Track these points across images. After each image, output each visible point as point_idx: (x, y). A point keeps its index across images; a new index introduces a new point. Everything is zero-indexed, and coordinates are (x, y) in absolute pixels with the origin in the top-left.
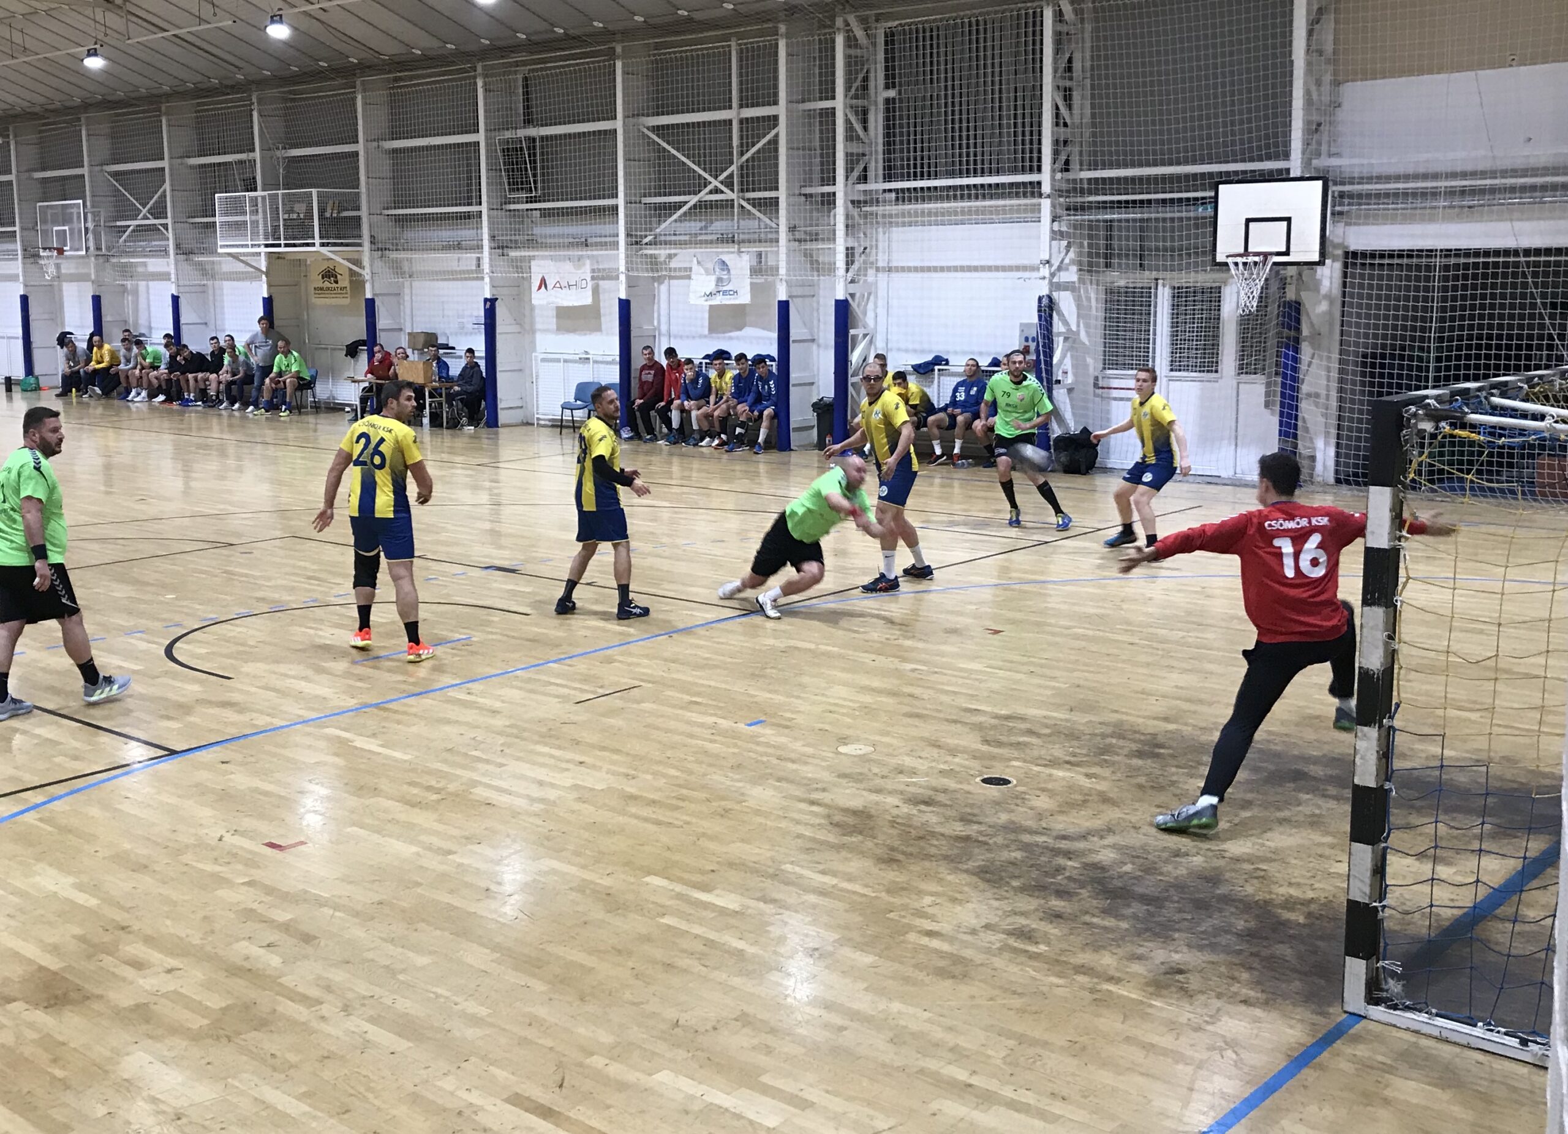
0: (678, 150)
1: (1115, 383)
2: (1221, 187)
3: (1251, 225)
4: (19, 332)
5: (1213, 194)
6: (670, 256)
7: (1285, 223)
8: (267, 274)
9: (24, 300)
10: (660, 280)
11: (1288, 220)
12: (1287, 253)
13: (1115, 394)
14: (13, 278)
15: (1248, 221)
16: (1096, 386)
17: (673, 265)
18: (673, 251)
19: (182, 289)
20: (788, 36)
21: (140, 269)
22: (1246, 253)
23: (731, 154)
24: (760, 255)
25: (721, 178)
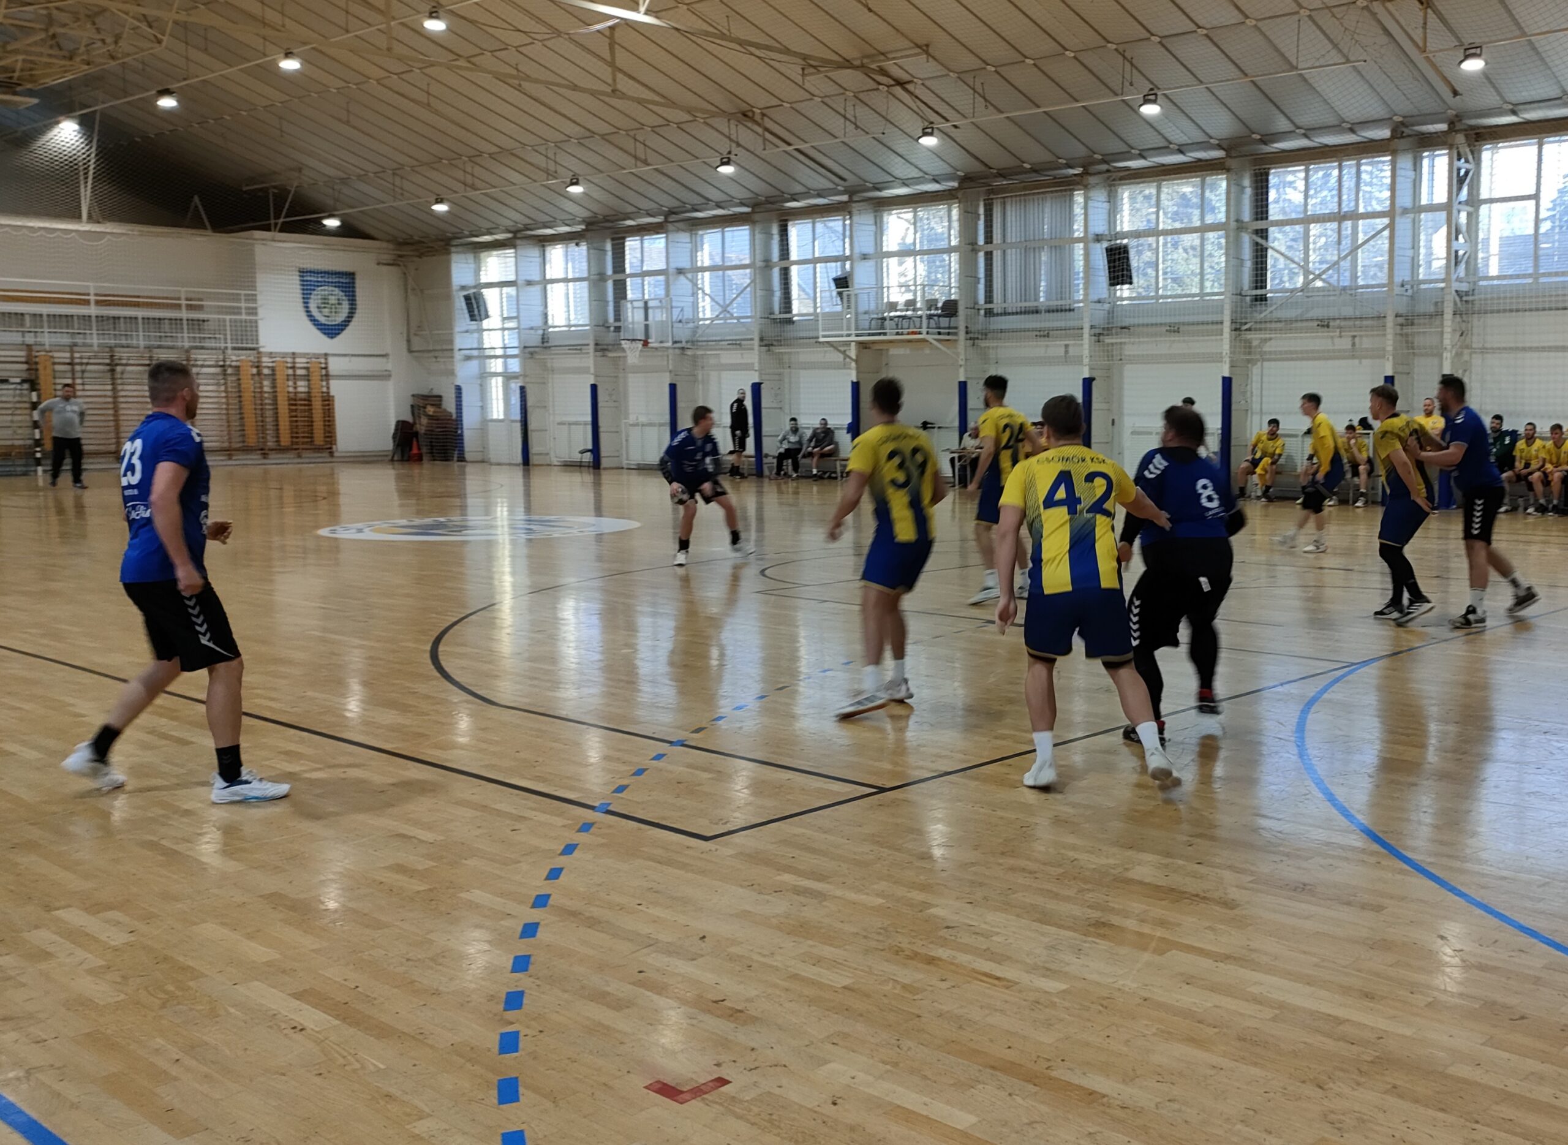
4: (589, 419)
6: (1265, 341)
8: (856, 361)
9: (594, 388)
10: (1254, 362)
14: (583, 371)
17: (1267, 348)
18: (1266, 336)
19: (764, 377)
21: (712, 361)
24: (1354, 338)
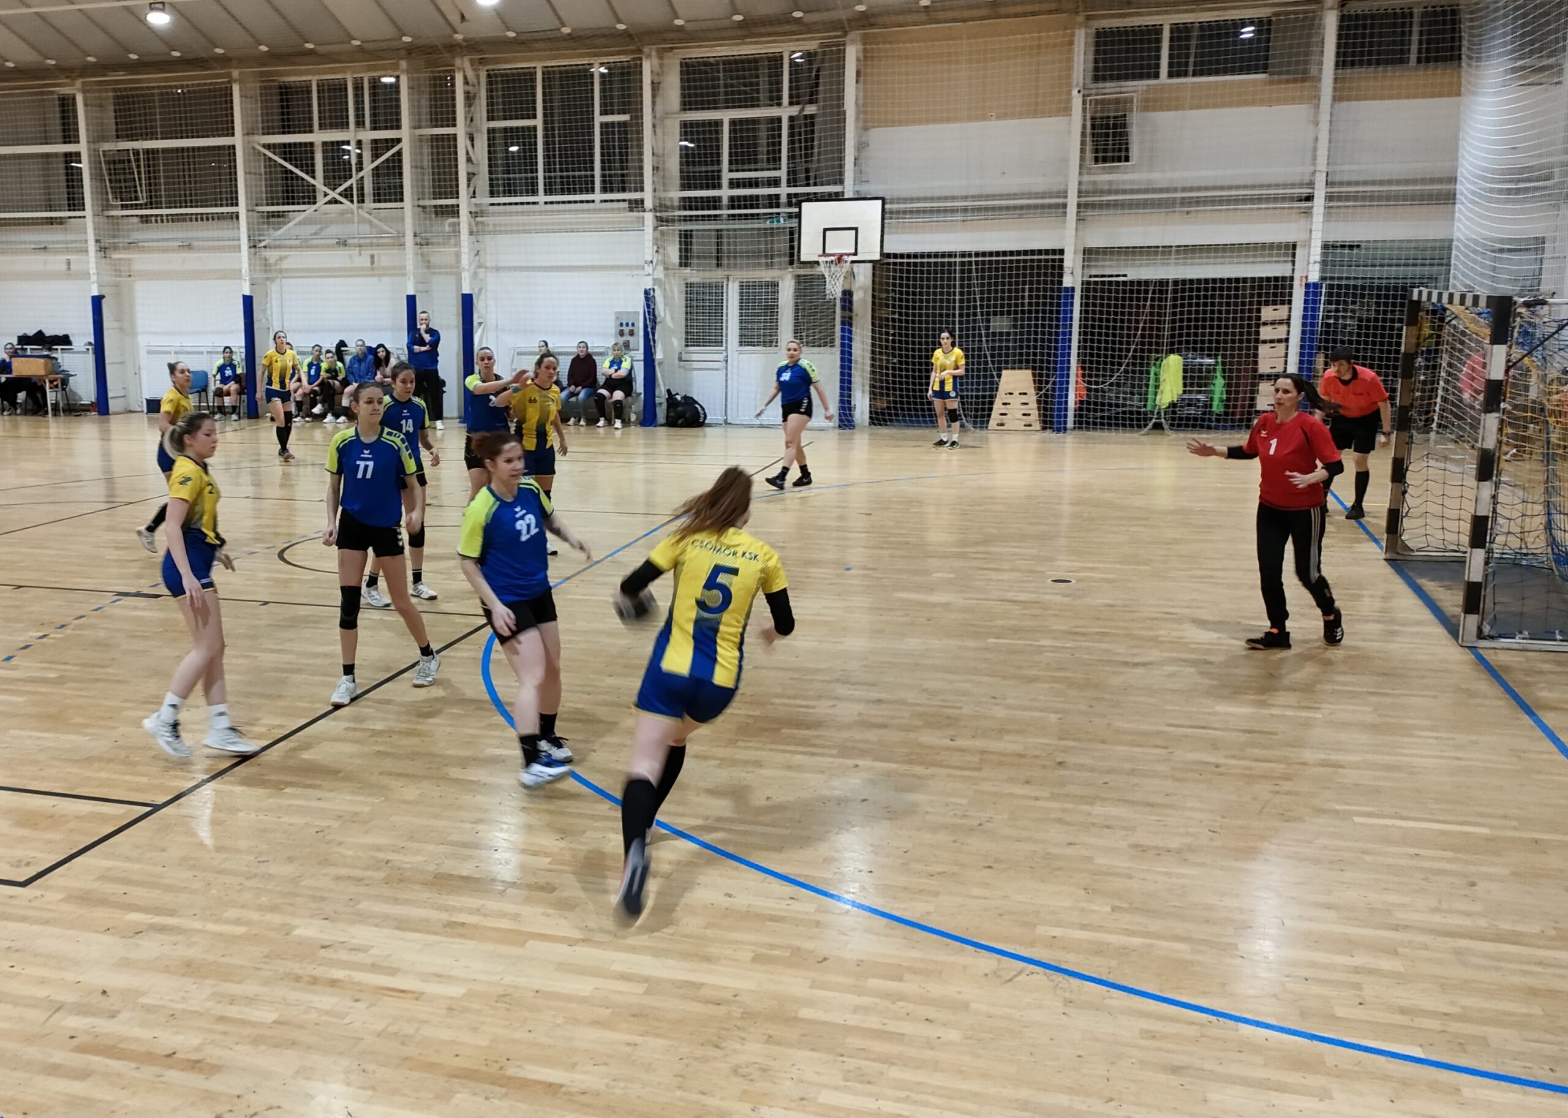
0: (296, 166)
1: (694, 357)
2: (804, 205)
3: (828, 233)
5: (797, 210)
6: (281, 259)
7: (854, 232)
10: (272, 280)
11: (856, 229)
12: (855, 254)
13: (695, 365)
15: (825, 230)
16: (680, 359)
17: (285, 265)
18: (283, 253)
20: (408, 72)
22: (824, 254)
23: (350, 170)
24: (372, 257)
25: (341, 189)
